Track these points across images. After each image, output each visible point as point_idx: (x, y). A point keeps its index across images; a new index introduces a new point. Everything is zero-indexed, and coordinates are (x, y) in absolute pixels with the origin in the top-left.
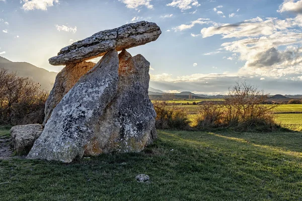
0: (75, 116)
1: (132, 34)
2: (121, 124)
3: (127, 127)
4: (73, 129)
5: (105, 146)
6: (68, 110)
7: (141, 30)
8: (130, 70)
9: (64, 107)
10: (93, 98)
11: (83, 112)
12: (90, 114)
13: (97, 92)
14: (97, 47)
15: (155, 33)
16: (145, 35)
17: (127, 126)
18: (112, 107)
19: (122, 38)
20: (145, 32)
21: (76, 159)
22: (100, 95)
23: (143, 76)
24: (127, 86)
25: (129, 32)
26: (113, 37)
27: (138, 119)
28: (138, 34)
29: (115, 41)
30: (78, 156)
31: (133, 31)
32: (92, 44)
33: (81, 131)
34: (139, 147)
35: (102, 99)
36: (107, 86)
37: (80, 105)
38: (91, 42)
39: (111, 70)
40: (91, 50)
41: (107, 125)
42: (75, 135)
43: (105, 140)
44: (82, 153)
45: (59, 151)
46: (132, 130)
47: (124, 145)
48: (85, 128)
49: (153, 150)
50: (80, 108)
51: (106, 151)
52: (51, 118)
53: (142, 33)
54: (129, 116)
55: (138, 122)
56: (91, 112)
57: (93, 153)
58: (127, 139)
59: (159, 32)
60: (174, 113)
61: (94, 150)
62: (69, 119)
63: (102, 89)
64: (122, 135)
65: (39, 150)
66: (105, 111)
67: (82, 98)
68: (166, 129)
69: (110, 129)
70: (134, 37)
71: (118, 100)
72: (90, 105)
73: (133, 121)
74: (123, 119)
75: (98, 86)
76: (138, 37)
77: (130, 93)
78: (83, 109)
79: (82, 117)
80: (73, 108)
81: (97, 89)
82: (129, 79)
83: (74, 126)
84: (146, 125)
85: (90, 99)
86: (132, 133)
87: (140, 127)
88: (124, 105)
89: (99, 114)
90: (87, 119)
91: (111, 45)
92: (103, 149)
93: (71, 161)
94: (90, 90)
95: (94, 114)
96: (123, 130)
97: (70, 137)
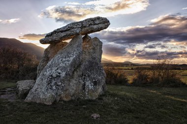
0: (54, 75)
1: (91, 24)
2: (83, 81)
3: (87, 83)
4: (53, 84)
5: (73, 95)
6: (50, 72)
7: (97, 22)
8: (90, 47)
9: (48, 70)
10: (66, 64)
11: (59, 73)
12: (63, 74)
13: (68, 61)
14: (68, 32)
15: (106, 24)
16: (100, 25)
17: (87, 82)
18: (78, 70)
19: (85, 27)
20: (100, 23)
21: (55, 103)
22: (70, 63)
23: (98, 50)
24: (87, 57)
25: (89, 23)
26: (79, 26)
27: (94, 78)
28: (95, 24)
29: (80, 29)
30: (55, 101)
31: (92, 22)
32: (66, 31)
33: (58, 85)
34: (95, 96)
35: (71, 65)
36: (75, 57)
37: (58, 69)
38: (65, 29)
39: (78, 47)
40: (65, 34)
41: (74, 82)
42: (54, 88)
43: (73, 91)
44: (58, 99)
45: (44, 97)
46: (90, 85)
47: (85, 95)
48: (60, 84)
49: (104, 98)
50: (57, 71)
51: (73, 98)
52: (40, 77)
53: (99, 24)
54: (89, 76)
55: (94, 80)
56: (64, 73)
57: (65, 99)
58: (87, 91)
59: (108, 24)
60: (119, 75)
61: (66, 97)
62: (51, 77)
63: (71, 59)
64: (84, 88)
65: (32, 96)
66: (73, 73)
67: (59, 65)
68: (113, 84)
69: (76, 84)
70: (92, 26)
71: (82, 66)
72: (64, 69)
73: (91, 79)
74: (85, 78)
75: (69, 57)
76: (95, 27)
77: (89, 62)
78: (60, 71)
79: (58, 77)
80: (53, 71)
81: (68, 59)
82: (89, 53)
83: (54, 82)
84: (99, 82)
85: (64, 65)
86: (90, 87)
87: (95, 83)
88: (86, 69)
89: (69, 75)
90: (61, 77)
91: (78, 31)
93: (51, 103)
94: (64, 59)
95: (66, 74)
96: (84, 85)
97: (51, 89)
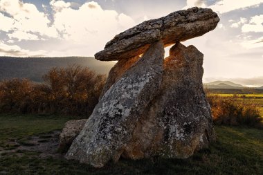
0: (111, 114)
1: (180, 22)
2: (165, 125)
3: (173, 129)
4: (107, 130)
5: (147, 149)
6: (107, 107)
7: (193, 17)
8: (180, 63)
9: (104, 104)
10: (132, 94)
11: (120, 111)
12: (126, 113)
13: (136, 88)
14: (137, 38)
15: (211, 20)
16: (198, 23)
17: (172, 127)
18: (156, 105)
19: (169, 27)
20: (198, 20)
21: (110, 163)
22: (139, 92)
23: (195, 69)
24: (175, 82)
25: (176, 20)
26: (158, 26)
27: (186, 119)
28: (188, 22)
29: (158, 30)
30: (111, 160)
31: (182, 18)
32: (133, 35)
33: (116, 132)
34: (187, 153)
35: (142, 96)
36: (148, 81)
37: (118, 103)
38: (132, 33)
39: (154, 63)
40: (132, 42)
41: (150, 125)
42: (109, 137)
43: (148, 142)
44: (117, 158)
45: (91, 153)
46: (177, 132)
47: (168, 149)
48: (120, 129)
49: (204, 156)
50: (117, 106)
51: (147, 155)
52: (92, 116)
53: (195, 20)
54: (176, 115)
55: (185, 123)
56: (128, 111)
57: (133, 156)
58: (172, 142)
59: (216, 20)
61: (135, 153)
62: (105, 118)
63: (142, 84)
64: (166, 138)
65: (75, 150)
66: (148, 109)
67: (120, 95)
69: (153, 129)
70: (183, 25)
71: (163, 97)
72: (128, 102)
73: (180, 122)
74: (168, 119)
75: (138, 82)
76: (189, 26)
77: (178, 89)
78: (120, 107)
79: (118, 116)
80: (111, 106)
81: (137, 84)
82: (178, 73)
83: (109, 126)
84: (196, 127)
85: (129, 96)
86: (178, 135)
87: (188, 129)
88: (171, 102)
89: (138, 113)
90: (123, 119)
91: (154, 35)
92: (144, 152)
93: (102, 165)
94: (130, 86)
95: (132, 113)
96: (167, 131)
97: (104, 138)
